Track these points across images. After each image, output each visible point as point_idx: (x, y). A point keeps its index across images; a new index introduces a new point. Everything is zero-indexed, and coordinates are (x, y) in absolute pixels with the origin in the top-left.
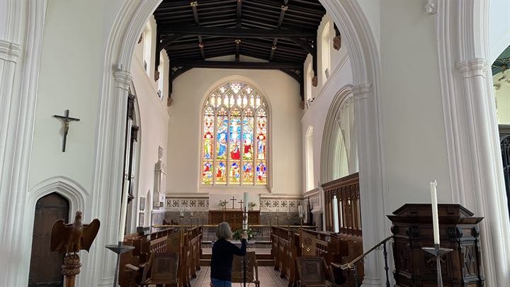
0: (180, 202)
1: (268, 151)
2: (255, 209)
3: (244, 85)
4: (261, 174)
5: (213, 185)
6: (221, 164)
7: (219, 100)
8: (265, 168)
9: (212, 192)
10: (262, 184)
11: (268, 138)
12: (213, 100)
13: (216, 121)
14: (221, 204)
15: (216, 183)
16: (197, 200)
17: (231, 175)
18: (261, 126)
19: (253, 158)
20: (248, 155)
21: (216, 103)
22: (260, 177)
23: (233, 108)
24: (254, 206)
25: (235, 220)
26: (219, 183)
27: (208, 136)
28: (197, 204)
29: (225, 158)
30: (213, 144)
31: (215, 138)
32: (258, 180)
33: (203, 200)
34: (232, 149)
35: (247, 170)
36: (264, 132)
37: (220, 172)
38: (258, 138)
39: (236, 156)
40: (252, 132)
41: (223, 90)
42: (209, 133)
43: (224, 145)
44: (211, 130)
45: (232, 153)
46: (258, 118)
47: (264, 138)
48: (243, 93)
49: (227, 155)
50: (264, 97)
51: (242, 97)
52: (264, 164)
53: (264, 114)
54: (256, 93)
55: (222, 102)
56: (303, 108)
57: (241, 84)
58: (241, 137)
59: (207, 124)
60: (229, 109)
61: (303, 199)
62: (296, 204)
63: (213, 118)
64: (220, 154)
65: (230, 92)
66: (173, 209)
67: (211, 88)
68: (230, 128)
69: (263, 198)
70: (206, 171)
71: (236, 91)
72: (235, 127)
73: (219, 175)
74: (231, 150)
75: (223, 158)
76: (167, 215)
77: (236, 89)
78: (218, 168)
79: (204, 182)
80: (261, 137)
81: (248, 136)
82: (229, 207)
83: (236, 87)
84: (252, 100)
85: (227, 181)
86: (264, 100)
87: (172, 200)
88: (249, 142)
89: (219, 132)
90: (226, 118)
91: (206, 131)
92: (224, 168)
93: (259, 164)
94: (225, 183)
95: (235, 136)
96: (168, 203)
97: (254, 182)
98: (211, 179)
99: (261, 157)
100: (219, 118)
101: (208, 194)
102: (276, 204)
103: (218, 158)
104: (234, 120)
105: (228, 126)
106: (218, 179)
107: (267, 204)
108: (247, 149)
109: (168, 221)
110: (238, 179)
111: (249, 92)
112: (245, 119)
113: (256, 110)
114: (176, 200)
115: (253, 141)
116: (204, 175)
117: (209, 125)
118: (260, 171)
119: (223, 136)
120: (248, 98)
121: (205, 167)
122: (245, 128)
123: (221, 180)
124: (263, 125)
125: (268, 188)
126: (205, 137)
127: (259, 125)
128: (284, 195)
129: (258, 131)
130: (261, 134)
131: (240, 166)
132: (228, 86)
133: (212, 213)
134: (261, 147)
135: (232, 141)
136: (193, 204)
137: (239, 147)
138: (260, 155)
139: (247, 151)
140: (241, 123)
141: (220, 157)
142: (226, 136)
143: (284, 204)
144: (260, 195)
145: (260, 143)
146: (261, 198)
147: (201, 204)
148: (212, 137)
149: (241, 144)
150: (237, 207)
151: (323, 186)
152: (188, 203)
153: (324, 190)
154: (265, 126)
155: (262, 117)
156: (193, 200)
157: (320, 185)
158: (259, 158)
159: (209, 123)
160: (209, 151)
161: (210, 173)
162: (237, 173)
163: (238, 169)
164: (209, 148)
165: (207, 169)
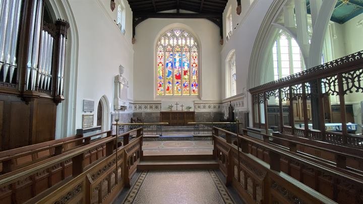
0: (143, 106)
1: (199, 74)
2: (192, 110)
3: (182, 31)
4: (194, 88)
5: (164, 96)
6: (169, 83)
7: (167, 41)
8: (197, 85)
9: (163, 100)
11: (199, 66)
12: (163, 41)
13: (165, 55)
14: (169, 108)
15: (166, 94)
16: (154, 105)
17: (176, 89)
19: (189, 79)
20: (186, 77)
21: (165, 43)
22: (194, 91)
23: (176, 46)
24: (190, 108)
25: (178, 118)
26: (168, 95)
27: (160, 65)
28: (154, 107)
29: (172, 78)
30: (164, 70)
33: (157, 105)
34: (176, 72)
35: (186, 86)
36: (196, 62)
37: (168, 88)
38: (192, 66)
39: (179, 77)
40: (188, 62)
41: (169, 34)
42: (161, 63)
43: (170, 70)
44: (162, 61)
45: (176, 76)
46: (192, 53)
47: (196, 66)
48: (182, 36)
49: (173, 77)
50: (196, 38)
51: (182, 39)
53: (196, 50)
54: (191, 36)
55: (169, 42)
56: (222, 44)
57: (181, 30)
58: (182, 65)
59: (159, 57)
60: (173, 47)
61: (222, 103)
62: (217, 107)
63: (163, 53)
64: (168, 76)
65: (174, 36)
66: (138, 111)
67: (162, 32)
68: (174, 59)
69: (196, 103)
71: (178, 35)
72: (177, 58)
73: (168, 89)
74: (175, 74)
76: (134, 114)
77: (178, 34)
78: (167, 85)
79: (158, 94)
80: (194, 65)
81: (186, 64)
82: (174, 109)
83: (178, 32)
84: (188, 41)
85: (173, 93)
86: (196, 40)
87: (137, 105)
88: (186, 68)
89: (167, 62)
90: (171, 53)
91: (159, 61)
92: (171, 85)
93: (193, 82)
94: (172, 95)
95: (177, 65)
96: (135, 107)
97: (190, 93)
98: (163, 92)
99: (194, 77)
100: (167, 53)
101: (160, 101)
102: (204, 107)
103: (167, 79)
104: (177, 54)
106: (167, 92)
107: (199, 107)
108: (185, 73)
109: (135, 118)
110: (180, 92)
111: (186, 36)
112: (184, 53)
113: (191, 47)
114: (140, 105)
116: (158, 89)
119: (170, 65)
120: (186, 40)
121: (159, 85)
122: (184, 60)
123: (169, 93)
124: (196, 57)
125: (199, 97)
126: (158, 65)
127: (193, 57)
128: (210, 101)
129: (192, 61)
130: (194, 63)
132: (172, 31)
133: (162, 113)
134: (194, 72)
135: (176, 68)
136: (151, 107)
137: (180, 72)
138: (193, 77)
139: (185, 74)
140: (181, 56)
141: (169, 78)
142: (172, 64)
143: (209, 107)
144: (194, 101)
145: (194, 69)
146: (194, 103)
147: (157, 107)
148: (163, 65)
150: (180, 109)
151: (250, 90)
152: (148, 107)
153: (251, 93)
154: (197, 58)
155: (194, 52)
156: (151, 105)
157: (245, 90)
158: (193, 78)
159: (161, 57)
160: (161, 75)
161: (162, 88)
162: (179, 88)
163: (180, 85)
164: (161, 73)
165: (160, 86)
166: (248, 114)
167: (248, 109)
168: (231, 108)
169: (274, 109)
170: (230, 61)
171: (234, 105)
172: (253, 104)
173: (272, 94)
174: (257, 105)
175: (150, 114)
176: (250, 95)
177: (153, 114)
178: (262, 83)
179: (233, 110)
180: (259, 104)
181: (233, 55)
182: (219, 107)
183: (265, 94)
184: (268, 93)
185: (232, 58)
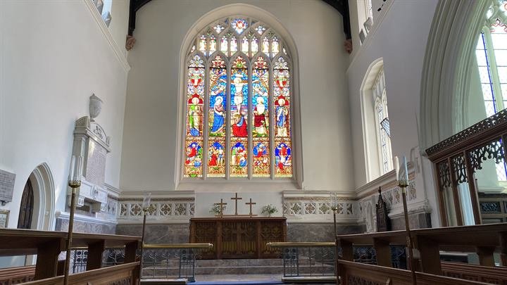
1: (293, 122)
2: (278, 214)
3: (251, 22)
4: (283, 160)
5: (202, 178)
6: (217, 145)
7: (213, 45)
8: (289, 151)
9: (199, 189)
10: (284, 176)
11: (293, 104)
12: (202, 46)
13: (207, 77)
14: (215, 210)
15: (208, 176)
16: (173, 203)
17: (233, 162)
18: (281, 85)
19: (269, 135)
20: (261, 130)
21: (208, 49)
22: (281, 166)
23: (235, 57)
24: (272, 211)
25: (239, 237)
26: (212, 176)
27: (195, 100)
28: (173, 209)
29: (223, 134)
30: (203, 113)
31: (206, 103)
32: (278, 170)
33: (184, 201)
34: (234, 119)
35: (260, 155)
36: (286, 93)
37: (214, 158)
38: (277, 103)
40: (266, 94)
41: (218, 30)
42: (196, 96)
43: (221, 114)
44: (200, 91)
45: (234, 127)
46: (276, 73)
47: (287, 103)
48: (250, 34)
49: (226, 130)
50: (284, 39)
51: (249, 41)
52: (287, 143)
53: (284, 66)
54: (271, 35)
55: (218, 47)
56: (349, 52)
57: (247, 20)
58: (249, 104)
59: (193, 81)
60: (229, 58)
61: (357, 199)
62: (345, 208)
63: (202, 72)
64: (214, 128)
65: (230, 33)
66: (130, 219)
67: (201, 23)
68: (230, 87)
69: (287, 199)
70: (191, 156)
71: (239, 31)
72: (238, 85)
73: (213, 162)
74: (232, 123)
75: (219, 135)
76: (120, 228)
77: (239, 28)
78: (211, 151)
80: (281, 102)
81: (260, 100)
82: (229, 212)
83: (240, 25)
84: (265, 45)
85: (226, 172)
86: (284, 43)
87: (129, 204)
88: (261, 110)
89: (213, 93)
90: (224, 73)
91: (191, 93)
92: (221, 151)
93: (278, 143)
94: (224, 176)
95: (238, 100)
96: (123, 210)
97: (270, 172)
98: (199, 170)
99: (282, 132)
100: (211, 72)
101: (192, 192)
102: (310, 209)
103: (212, 135)
104: (237, 75)
105: (227, 84)
106: (211, 169)
107: (296, 209)
108: (259, 120)
110: (244, 170)
111: (260, 32)
112: (255, 74)
113: (272, 59)
115: (269, 107)
116: (188, 162)
117: (196, 84)
118: (282, 157)
119: (219, 100)
120: (259, 42)
121: (189, 150)
122: (256, 88)
123: (217, 171)
124: (284, 83)
125: (296, 181)
126: (190, 101)
127: (278, 82)
128: (326, 192)
129: (277, 92)
130: (281, 97)
131: (248, 147)
132: (226, 22)
133: (196, 223)
134: (281, 117)
135: (235, 108)
136: (166, 210)
137: (246, 118)
138: (279, 130)
139: (258, 123)
140: (248, 81)
141: (215, 133)
142: (225, 100)
143: (324, 209)
144: (282, 193)
145: (280, 110)
146: (284, 199)
147: (181, 210)
148: (201, 102)
149: (249, 113)
150: (244, 211)
151: (430, 153)
152: (159, 209)
153: (432, 160)
154: (287, 85)
155: (281, 70)
156: (167, 203)
157: (417, 154)
158: (279, 134)
159: (196, 81)
160: (196, 124)
161: (198, 159)
162: (243, 158)
163: (245, 152)
164: (196, 119)
165: (194, 154)
166: (428, 216)
167: (428, 202)
168: (383, 207)
169: (498, 203)
170: (372, 89)
171: (391, 199)
172: (441, 188)
173: (487, 154)
174: (450, 189)
175: (163, 227)
176: (428, 165)
177: (169, 229)
178: (458, 129)
179: (387, 211)
180: (455, 184)
181: (378, 75)
182: (350, 209)
183: (468, 157)
184: (477, 153)
185: (375, 82)
